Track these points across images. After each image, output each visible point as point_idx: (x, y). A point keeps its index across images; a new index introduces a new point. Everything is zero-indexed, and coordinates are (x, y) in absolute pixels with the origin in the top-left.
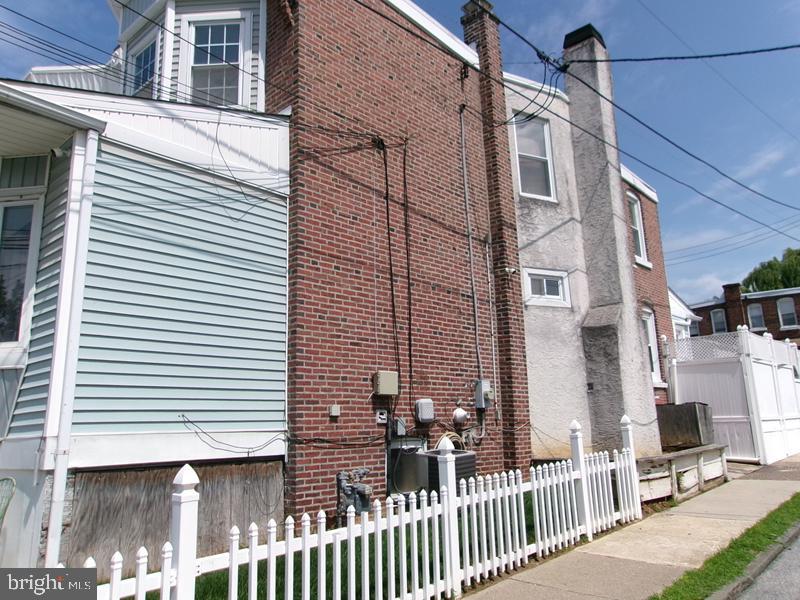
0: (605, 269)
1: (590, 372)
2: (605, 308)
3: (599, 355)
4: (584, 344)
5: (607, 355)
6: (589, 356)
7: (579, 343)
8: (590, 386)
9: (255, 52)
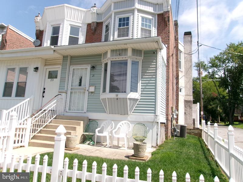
0: (189, 88)
1: (185, 110)
2: (189, 96)
3: (188, 107)
4: (185, 104)
5: (190, 107)
6: (185, 107)
7: (184, 104)
8: (185, 113)
9: (155, 28)
